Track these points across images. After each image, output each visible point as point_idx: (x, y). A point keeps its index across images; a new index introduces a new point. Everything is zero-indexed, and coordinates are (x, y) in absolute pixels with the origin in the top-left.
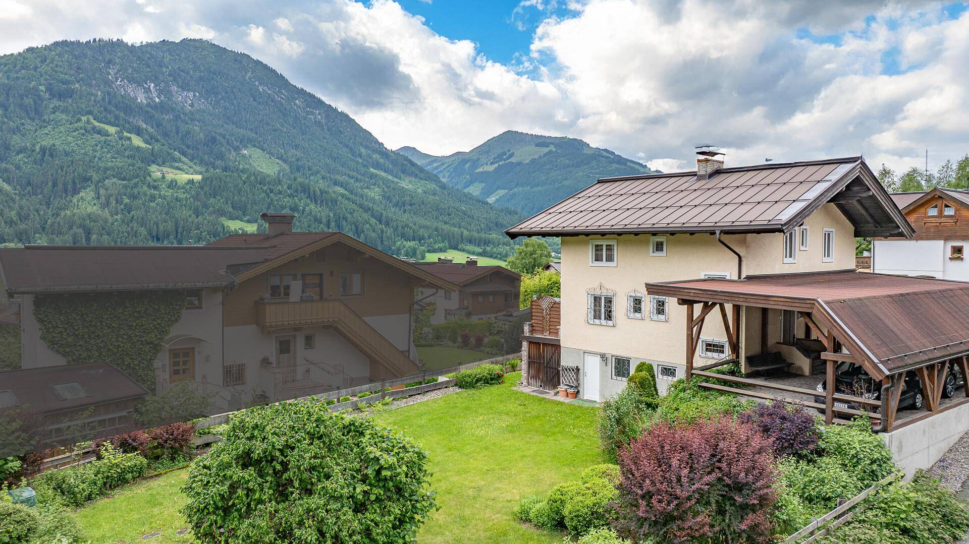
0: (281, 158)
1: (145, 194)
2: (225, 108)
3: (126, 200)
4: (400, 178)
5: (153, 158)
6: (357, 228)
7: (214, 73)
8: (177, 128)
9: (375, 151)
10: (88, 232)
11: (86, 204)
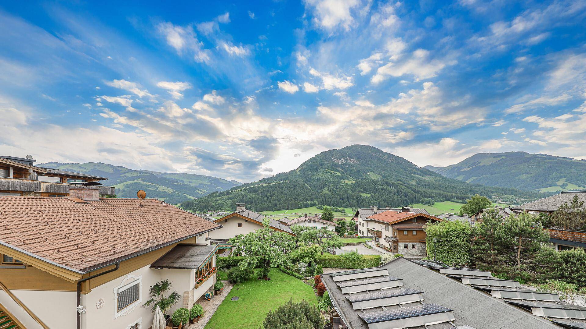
0: (379, 174)
1: (340, 188)
2: (363, 162)
3: (335, 189)
4: (424, 177)
5: (342, 178)
6: (405, 195)
7: (359, 153)
8: (349, 169)
9: (414, 168)
10: (325, 198)
11: (326, 191)
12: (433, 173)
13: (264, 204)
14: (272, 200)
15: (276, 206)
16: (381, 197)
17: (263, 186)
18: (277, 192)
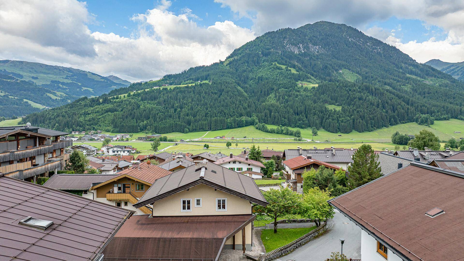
0: (358, 73)
1: (294, 94)
2: (333, 51)
3: (286, 98)
4: (425, 79)
5: (299, 78)
6: (393, 108)
7: (328, 36)
8: (311, 63)
9: (410, 65)
10: (271, 112)
11: (271, 100)
12: (440, 73)
13: (170, 121)
14: (182, 114)
15: (190, 125)
16: (358, 112)
17: (166, 89)
18: (190, 100)
